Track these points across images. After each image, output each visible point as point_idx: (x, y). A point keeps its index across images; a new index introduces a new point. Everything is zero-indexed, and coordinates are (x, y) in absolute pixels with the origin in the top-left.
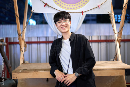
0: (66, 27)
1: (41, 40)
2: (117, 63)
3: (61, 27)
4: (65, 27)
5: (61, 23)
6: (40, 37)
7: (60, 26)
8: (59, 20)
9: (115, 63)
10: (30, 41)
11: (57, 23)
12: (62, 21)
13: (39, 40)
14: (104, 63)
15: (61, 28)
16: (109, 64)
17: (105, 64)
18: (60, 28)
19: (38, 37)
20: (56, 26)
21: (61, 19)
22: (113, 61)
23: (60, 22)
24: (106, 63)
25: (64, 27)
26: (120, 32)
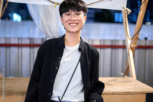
0: (78, 24)
1: (23, 43)
2: (130, 81)
3: (70, 22)
4: (76, 23)
5: (70, 17)
6: (22, 39)
7: (67, 21)
8: (68, 11)
9: (128, 82)
10: (8, 42)
11: (64, 15)
12: (73, 13)
13: (20, 42)
14: (112, 81)
15: (69, 24)
16: (119, 82)
17: (114, 82)
18: (67, 24)
19: (19, 39)
20: (62, 20)
21: (72, 10)
22: (124, 76)
23: (68, 15)
24: (114, 80)
25: (73, 23)
26: (135, 37)
